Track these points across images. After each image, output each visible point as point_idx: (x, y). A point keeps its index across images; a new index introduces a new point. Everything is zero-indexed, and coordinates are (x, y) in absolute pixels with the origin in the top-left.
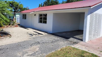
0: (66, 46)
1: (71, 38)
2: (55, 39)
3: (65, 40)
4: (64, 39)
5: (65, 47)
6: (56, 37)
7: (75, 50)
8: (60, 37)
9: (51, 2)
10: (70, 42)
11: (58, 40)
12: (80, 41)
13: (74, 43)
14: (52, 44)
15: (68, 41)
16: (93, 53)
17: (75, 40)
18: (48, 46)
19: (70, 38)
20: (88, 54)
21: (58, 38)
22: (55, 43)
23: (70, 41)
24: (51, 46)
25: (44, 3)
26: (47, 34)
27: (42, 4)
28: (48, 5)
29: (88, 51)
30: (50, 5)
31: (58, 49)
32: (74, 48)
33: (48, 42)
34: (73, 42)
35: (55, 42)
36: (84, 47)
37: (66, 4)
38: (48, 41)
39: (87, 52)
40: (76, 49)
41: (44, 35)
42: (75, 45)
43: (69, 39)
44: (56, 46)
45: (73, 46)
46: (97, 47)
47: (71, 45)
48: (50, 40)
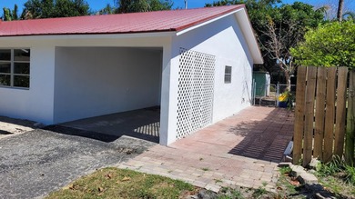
0: (100, 166)
1: (124, 136)
2: (62, 146)
3: (101, 145)
4: (95, 144)
5: (95, 170)
6: (65, 138)
7: (125, 178)
8: (83, 138)
9: (59, 5)
10: (115, 150)
11: (72, 150)
12: (151, 143)
13: (128, 153)
14: (45, 169)
15: (109, 147)
16: (180, 178)
17: (137, 142)
18: (21, 178)
19: (118, 137)
20: (164, 185)
21: (75, 139)
22: (58, 163)
23: (119, 148)
24: (35, 176)
25: (25, 5)
26: (29, 129)
27: (16, 7)
28: (46, 16)
29: (168, 175)
30: (54, 16)
31: (62, 186)
32: (124, 172)
33: (28, 163)
34: (127, 150)
35: (56, 158)
36: (158, 163)
37: (118, 15)
38: (27, 159)
39: (162, 179)
40: (132, 174)
41: (17, 133)
42: (130, 160)
43: (115, 142)
44: (57, 175)
45: (122, 166)
46: (199, 157)
47: (116, 162)
48: (38, 152)
